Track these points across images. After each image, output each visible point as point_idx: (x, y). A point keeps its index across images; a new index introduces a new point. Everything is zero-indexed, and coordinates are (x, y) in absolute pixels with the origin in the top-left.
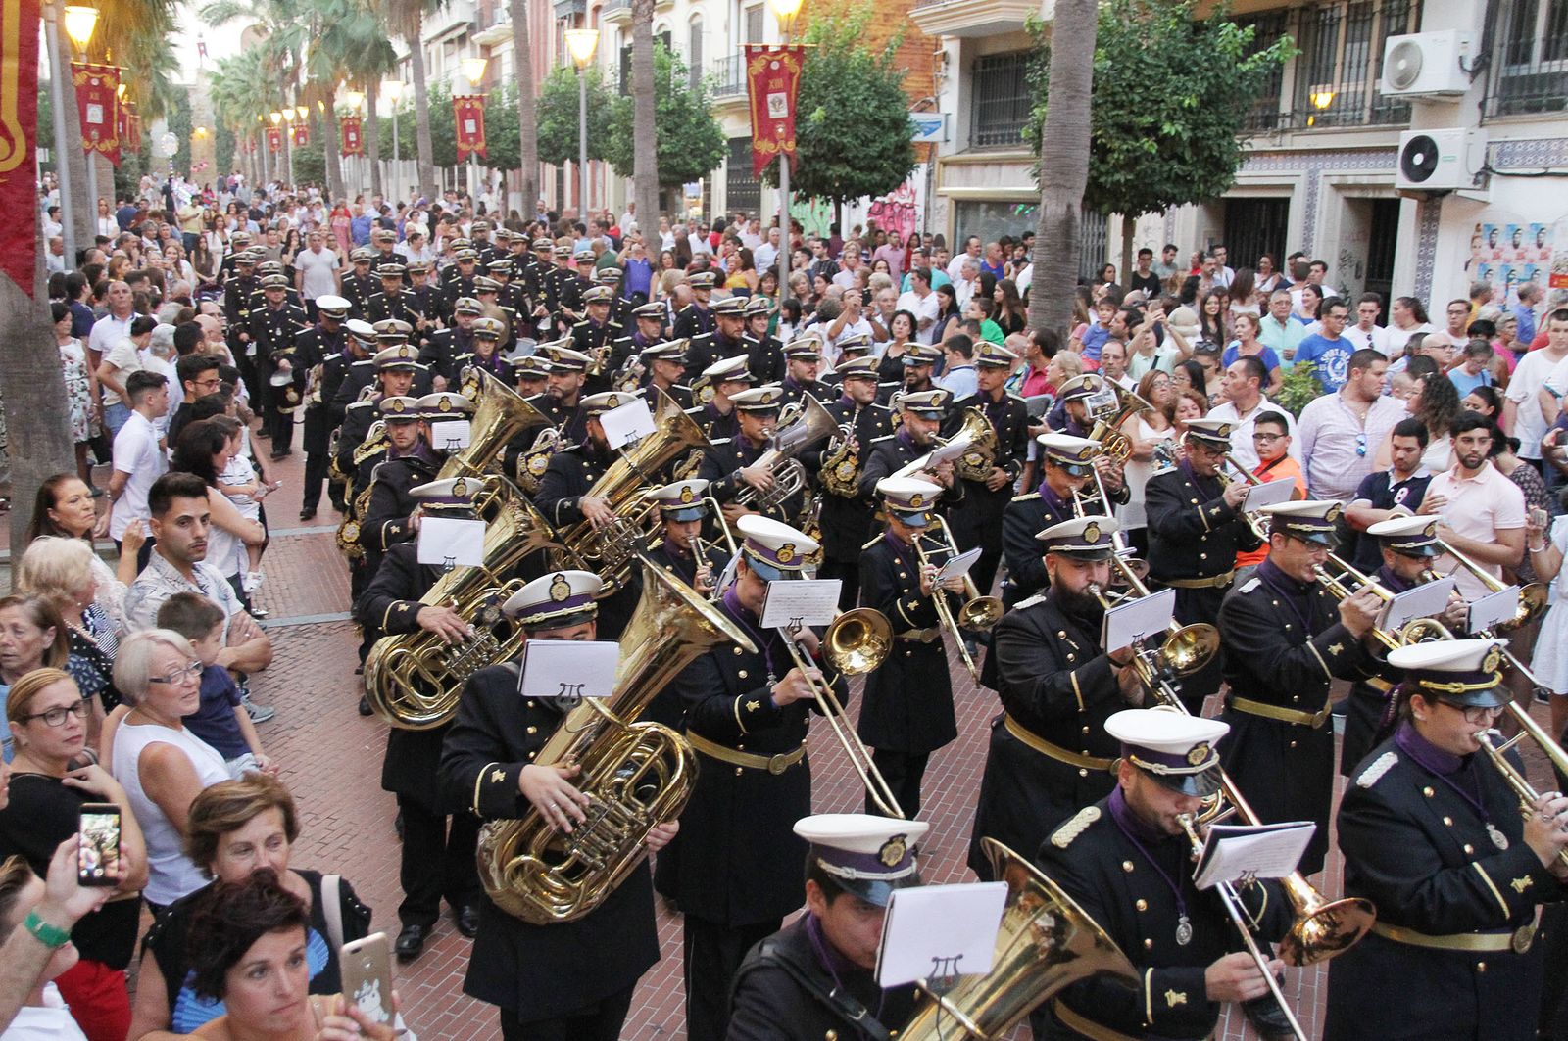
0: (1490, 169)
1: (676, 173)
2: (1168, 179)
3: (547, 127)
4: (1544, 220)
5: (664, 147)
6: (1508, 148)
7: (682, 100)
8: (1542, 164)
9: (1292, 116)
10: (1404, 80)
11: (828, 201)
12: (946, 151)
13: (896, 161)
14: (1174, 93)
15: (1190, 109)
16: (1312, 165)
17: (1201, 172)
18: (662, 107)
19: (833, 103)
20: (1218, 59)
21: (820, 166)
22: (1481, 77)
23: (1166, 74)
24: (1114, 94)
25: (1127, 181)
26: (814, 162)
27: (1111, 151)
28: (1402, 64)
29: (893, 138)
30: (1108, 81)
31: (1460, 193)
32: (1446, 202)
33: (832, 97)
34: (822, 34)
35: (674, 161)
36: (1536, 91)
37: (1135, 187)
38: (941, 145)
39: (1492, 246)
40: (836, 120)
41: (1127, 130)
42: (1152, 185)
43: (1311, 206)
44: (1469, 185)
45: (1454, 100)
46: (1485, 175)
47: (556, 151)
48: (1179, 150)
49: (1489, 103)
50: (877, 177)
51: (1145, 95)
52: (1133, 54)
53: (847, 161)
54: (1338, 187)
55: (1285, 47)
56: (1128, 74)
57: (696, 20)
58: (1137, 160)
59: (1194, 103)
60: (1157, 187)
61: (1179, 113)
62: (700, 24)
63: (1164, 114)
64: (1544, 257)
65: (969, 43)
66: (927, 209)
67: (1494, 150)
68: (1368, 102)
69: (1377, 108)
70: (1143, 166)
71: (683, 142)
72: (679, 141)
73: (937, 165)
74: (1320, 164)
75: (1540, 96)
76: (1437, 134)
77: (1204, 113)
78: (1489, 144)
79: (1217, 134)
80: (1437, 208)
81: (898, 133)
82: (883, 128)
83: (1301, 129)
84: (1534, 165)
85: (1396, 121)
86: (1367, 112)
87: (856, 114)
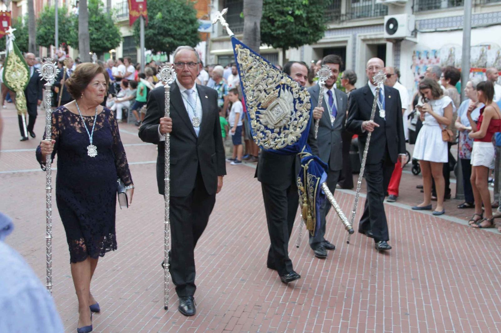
0: (417, 30)
1: (101, 48)
2: (298, 33)
3: (42, 31)
4: (436, 48)
5: (94, 36)
6: (422, 22)
7: (102, 17)
8: (434, 27)
9: (346, 15)
11: (164, 54)
12: (214, 36)
13: (192, 37)
15: (305, 5)
16: (354, 32)
17: (311, 31)
18: (93, 19)
19: (165, 12)
21: (160, 38)
26: (158, 36)
27: (276, 21)
29: (191, 27)
31: (407, 38)
32: (403, 43)
33: (165, 10)
35: (99, 42)
36: (430, 2)
37: (286, 36)
38: (211, 34)
39: (420, 58)
40: (167, 19)
41: (282, 13)
42: (292, 35)
43: (354, 48)
44: (410, 35)
45: (403, 5)
46: (415, 32)
47: (46, 41)
48: (302, 21)
49: (415, 7)
53: (172, 36)
54: (364, 40)
58: (286, 25)
59: (307, 3)
60: (294, 36)
61: (302, 7)
63: (296, 7)
64: (438, 62)
66: (206, 60)
67: (418, 23)
68: (373, 8)
69: (376, 11)
70: (288, 27)
71: (103, 34)
72: (101, 34)
73: (210, 42)
74: (357, 32)
75: (432, 4)
76: (397, 17)
77: (311, 7)
78: (416, 21)
79: (316, 16)
80: (399, 46)
81: (193, 26)
82: (187, 23)
83: (349, 19)
84: (432, 28)
85: (383, 15)
86: (373, 12)
87: (175, 17)
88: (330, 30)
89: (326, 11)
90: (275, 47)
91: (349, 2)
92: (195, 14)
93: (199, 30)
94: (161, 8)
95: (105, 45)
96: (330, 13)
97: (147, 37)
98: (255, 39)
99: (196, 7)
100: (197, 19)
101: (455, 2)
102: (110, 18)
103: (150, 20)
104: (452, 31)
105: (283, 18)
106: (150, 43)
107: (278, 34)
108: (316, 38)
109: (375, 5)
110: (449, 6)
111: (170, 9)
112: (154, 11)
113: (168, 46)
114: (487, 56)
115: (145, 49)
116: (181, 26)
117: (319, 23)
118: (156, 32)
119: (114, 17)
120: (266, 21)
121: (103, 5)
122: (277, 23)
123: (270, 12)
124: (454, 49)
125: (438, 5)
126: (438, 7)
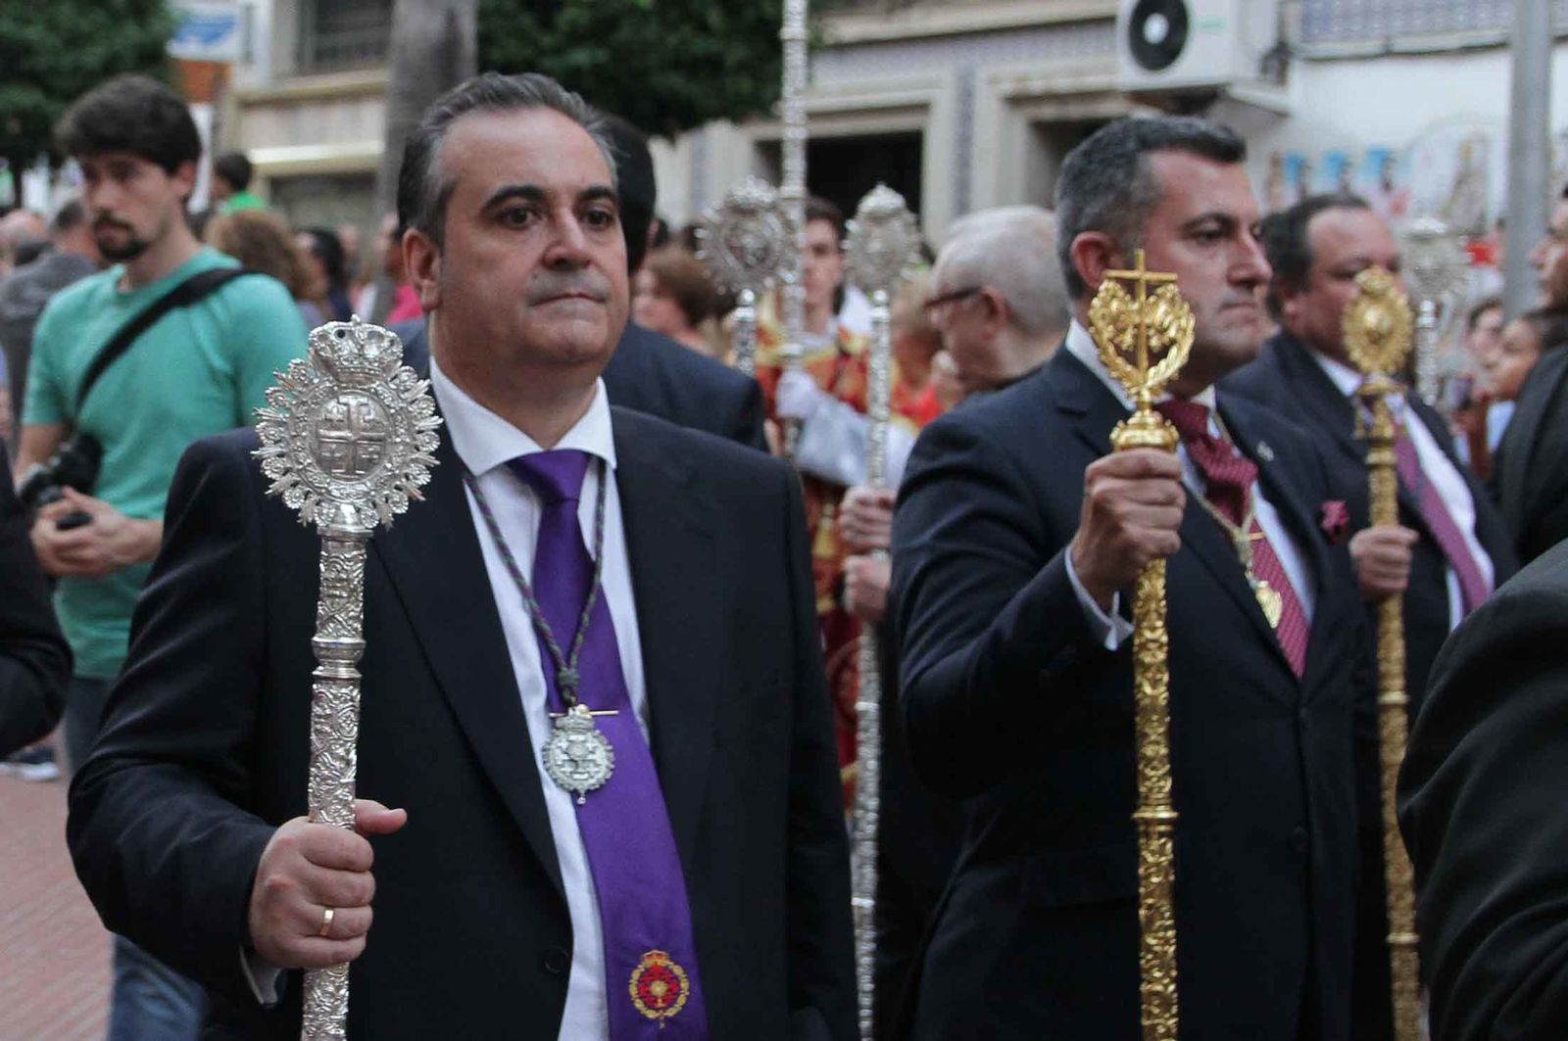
0: (1289, 48)
2: (677, 65)
4: (1393, 139)
6: (1317, 6)
8: (1376, 32)
16: (963, 60)
17: (742, 52)
29: (131, 33)
31: (1238, 92)
38: (237, 69)
43: (964, 141)
44: (1251, 74)
46: (1278, 60)
53: (36, 79)
54: (1017, 101)
60: (656, 80)
67: (1292, 14)
70: (624, 33)
73: (229, 110)
74: (978, 57)
81: (139, 27)
84: (1364, 36)
88: (843, 47)
93: (175, 49)
104: (1469, 50)
116: (85, 25)
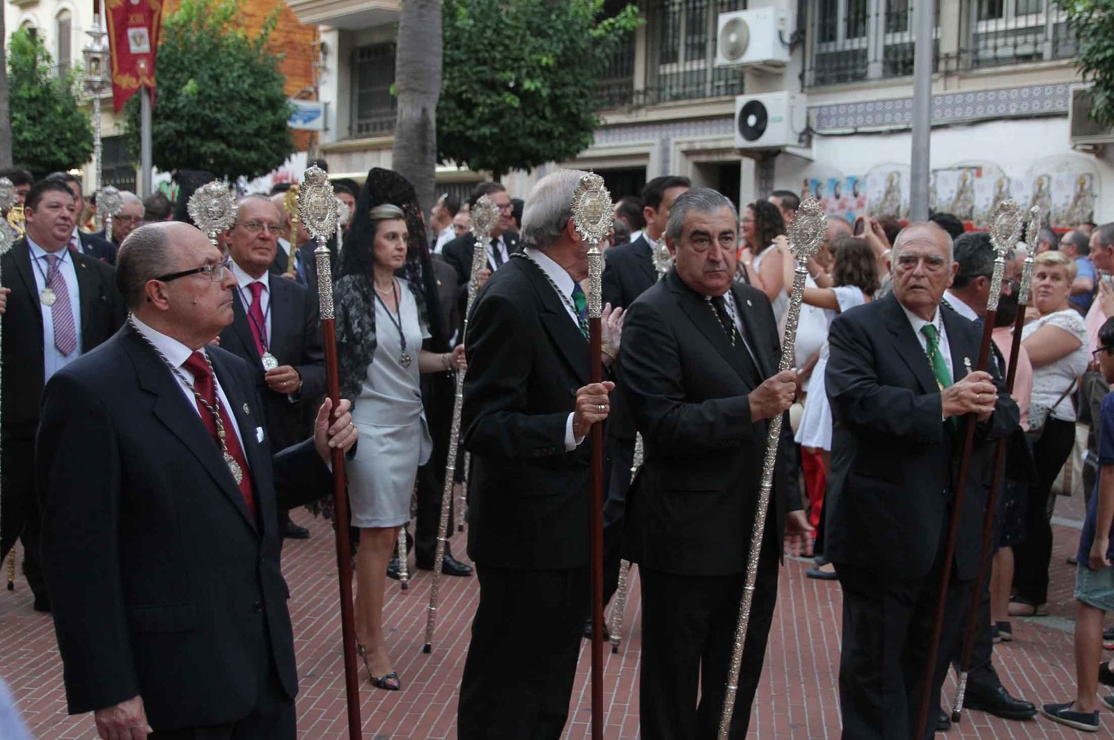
0: (812, 130)
1: (40, 163)
2: (531, 134)
4: (858, 173)
5: (26, 135)
6: (824, 111)
7: (47, 90)
8: (851, 124)
9: (645, 92)
10: (736, 51)
12: (327, 140)
13: (273, 141)
14: (531, 53)
15: (547, 68)
16: (664, 133)
17: (561, 129)
18: (23, 93)
19: (206, 78)
20: (572, 24)
21: (193, 141)
22: (798, 52)
23: (523, 36)
24: (477, 51)
25: (492, 134)
26: (187, 138)
27: (477, 105)
28: (733, 38)
29: (269, 116)
30: (470, 39)
31: (789, 149)
32: (779, 160)
33: (205, 75)
34: (195, 12)
35: (38, 150)
36: (842, 64)
37: (500, 141)
38: (321, 134)
39: (818, 197)
40: (210, 96)
41: (493, 86)
42: (515, 138)
44: (795, 142)
45: (777, 70)
46: (807, 136)
48: (540, 106)
49: (807, 75)
50: (253, 155)
51: (506, 54)
52: (493, 14)
53: (222, 138)
54: (687, 153)
55: (630, 18)
56: (489, 33)
57: (64, 17)
58: (500, 114)
59: (551, 62)
60: (521, 141)
61: (538, 71)
62: (69, 21)
63: (524, 71)
64: (861, 205)
65: (346, 35)
67: (814, 114)
68: (709, 77)
69: (716, 84)
70: (506, 120)
71: (48, 131)
72: (43, 130)
74: (670, 133)
75: (846, 68)
76: (766, 99)
77: (561, 73)
78: (809, 108)
79: (575, 94)
80: (773, 167)
81: (274, 114)
82: (260, 107)
83: (654, 104)
84: (846, 125)
85: (733, 94)
86: (708, 86)
87: (231, 90)
88: (608, 127)
89: (598, 82)
90: (475, 169)
91: (653, 62)
92: (281, 86)
93: (290, 124)
94: (195, 67)
95: (53, 158)
96: (609, 87)
97: (160, 139)
98: (424, 149)
99: (284, 68)
100: (285, 97)
101: (900, 66)
102: (68, 91)
103: (168, 99)
104: (892, 132)
105: (495, 98)
106: (167, 154)
107: (483, 137)
108: (575, 147)
109: (714, 69)
110: (885, 75)
111: (218, 71)
112: (178, 76)
113: (212, 161)
114: (973, 191)
115: (155, 169)
116: (246, 113)
117: (579, 111)
118: (183, 127)
119: (78, 87)
120: (452, 105)
121: (48, 58)
122: (481, 109)
123: (462, 84)
124: (899, 174)
125: (860, 71)
126: (861, 77)
